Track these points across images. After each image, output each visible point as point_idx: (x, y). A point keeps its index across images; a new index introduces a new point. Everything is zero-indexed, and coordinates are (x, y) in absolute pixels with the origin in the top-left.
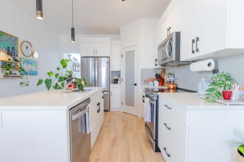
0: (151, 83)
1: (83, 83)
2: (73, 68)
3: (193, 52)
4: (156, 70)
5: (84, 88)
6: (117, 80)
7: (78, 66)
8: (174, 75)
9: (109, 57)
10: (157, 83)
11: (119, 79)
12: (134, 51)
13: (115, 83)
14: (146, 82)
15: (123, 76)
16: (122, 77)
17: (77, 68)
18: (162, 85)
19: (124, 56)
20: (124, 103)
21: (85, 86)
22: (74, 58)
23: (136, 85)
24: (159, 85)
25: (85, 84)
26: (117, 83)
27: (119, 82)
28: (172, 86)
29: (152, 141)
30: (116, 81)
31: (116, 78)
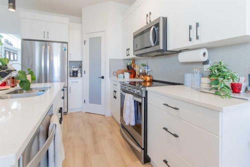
0: (121, 75)
1: (29, 77)
2: (5, 55)
3: (190, 40)
4: (126, 61)
5: (32, 86)
6: (77, 72)
7: (14, 54)
8: (148, 66)
9: (67, 43)
10: (127, 75)
11: (79, 71)
12: (101, 37)
13: (73, 76)
14: (115, 74)
15: (86, 67)
16: (84, 68)
17: (12, 56)
18: (134, 77)
19: (88, 43)
20: (87, 101)
21: (32, 83)
22: (7, 42)
23: (103, 77)
24: (130, 77)
25: (33, 79)
26: (77, 76)
27: (79, 75)
28: (148, 79)
29: (139, 150)
30: (75, 74)
31: (75, 69)
